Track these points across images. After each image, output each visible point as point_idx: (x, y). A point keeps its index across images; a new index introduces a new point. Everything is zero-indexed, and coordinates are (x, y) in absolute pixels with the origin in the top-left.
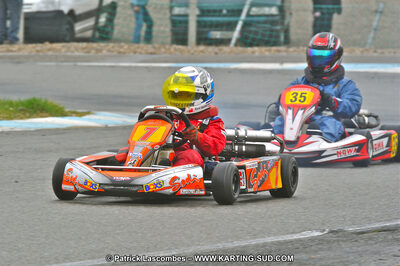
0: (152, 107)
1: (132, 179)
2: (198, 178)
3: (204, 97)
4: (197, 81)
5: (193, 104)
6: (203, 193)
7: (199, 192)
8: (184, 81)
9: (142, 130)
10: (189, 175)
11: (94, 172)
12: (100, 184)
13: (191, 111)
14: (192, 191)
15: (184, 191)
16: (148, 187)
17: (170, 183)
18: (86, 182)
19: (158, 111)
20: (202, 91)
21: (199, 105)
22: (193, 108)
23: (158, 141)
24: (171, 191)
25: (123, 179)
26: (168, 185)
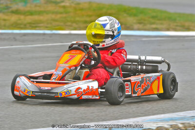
0: (75, 42)
1: (52, 89)
2: (95, 88)
3: (113, 37)
4: (108, 27)
5: (104, 42)
6: (98, 97)
7: (95, 97)
8: (99, 26)
9: (67, 57)
10: (88, 87)
11: (30, 84)
12: (33, 92)
13: (104, 45)
14: (90, 97)
15: (84, 97)
16: (61, 94)
17: (75, 91)
18: (25, 90)
19: (80, 45)
20: (111, 33)
21: (109, 42)
22: (105, 44)
23: (75, 64)
24: (76, 97)
25: (47, 88)
26: (74, 93)
